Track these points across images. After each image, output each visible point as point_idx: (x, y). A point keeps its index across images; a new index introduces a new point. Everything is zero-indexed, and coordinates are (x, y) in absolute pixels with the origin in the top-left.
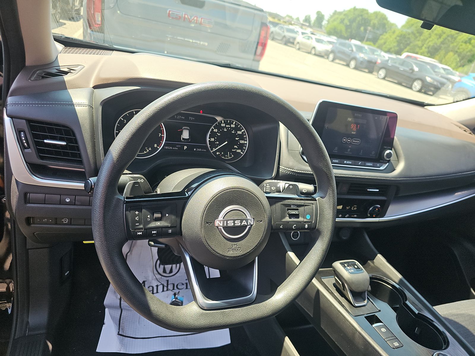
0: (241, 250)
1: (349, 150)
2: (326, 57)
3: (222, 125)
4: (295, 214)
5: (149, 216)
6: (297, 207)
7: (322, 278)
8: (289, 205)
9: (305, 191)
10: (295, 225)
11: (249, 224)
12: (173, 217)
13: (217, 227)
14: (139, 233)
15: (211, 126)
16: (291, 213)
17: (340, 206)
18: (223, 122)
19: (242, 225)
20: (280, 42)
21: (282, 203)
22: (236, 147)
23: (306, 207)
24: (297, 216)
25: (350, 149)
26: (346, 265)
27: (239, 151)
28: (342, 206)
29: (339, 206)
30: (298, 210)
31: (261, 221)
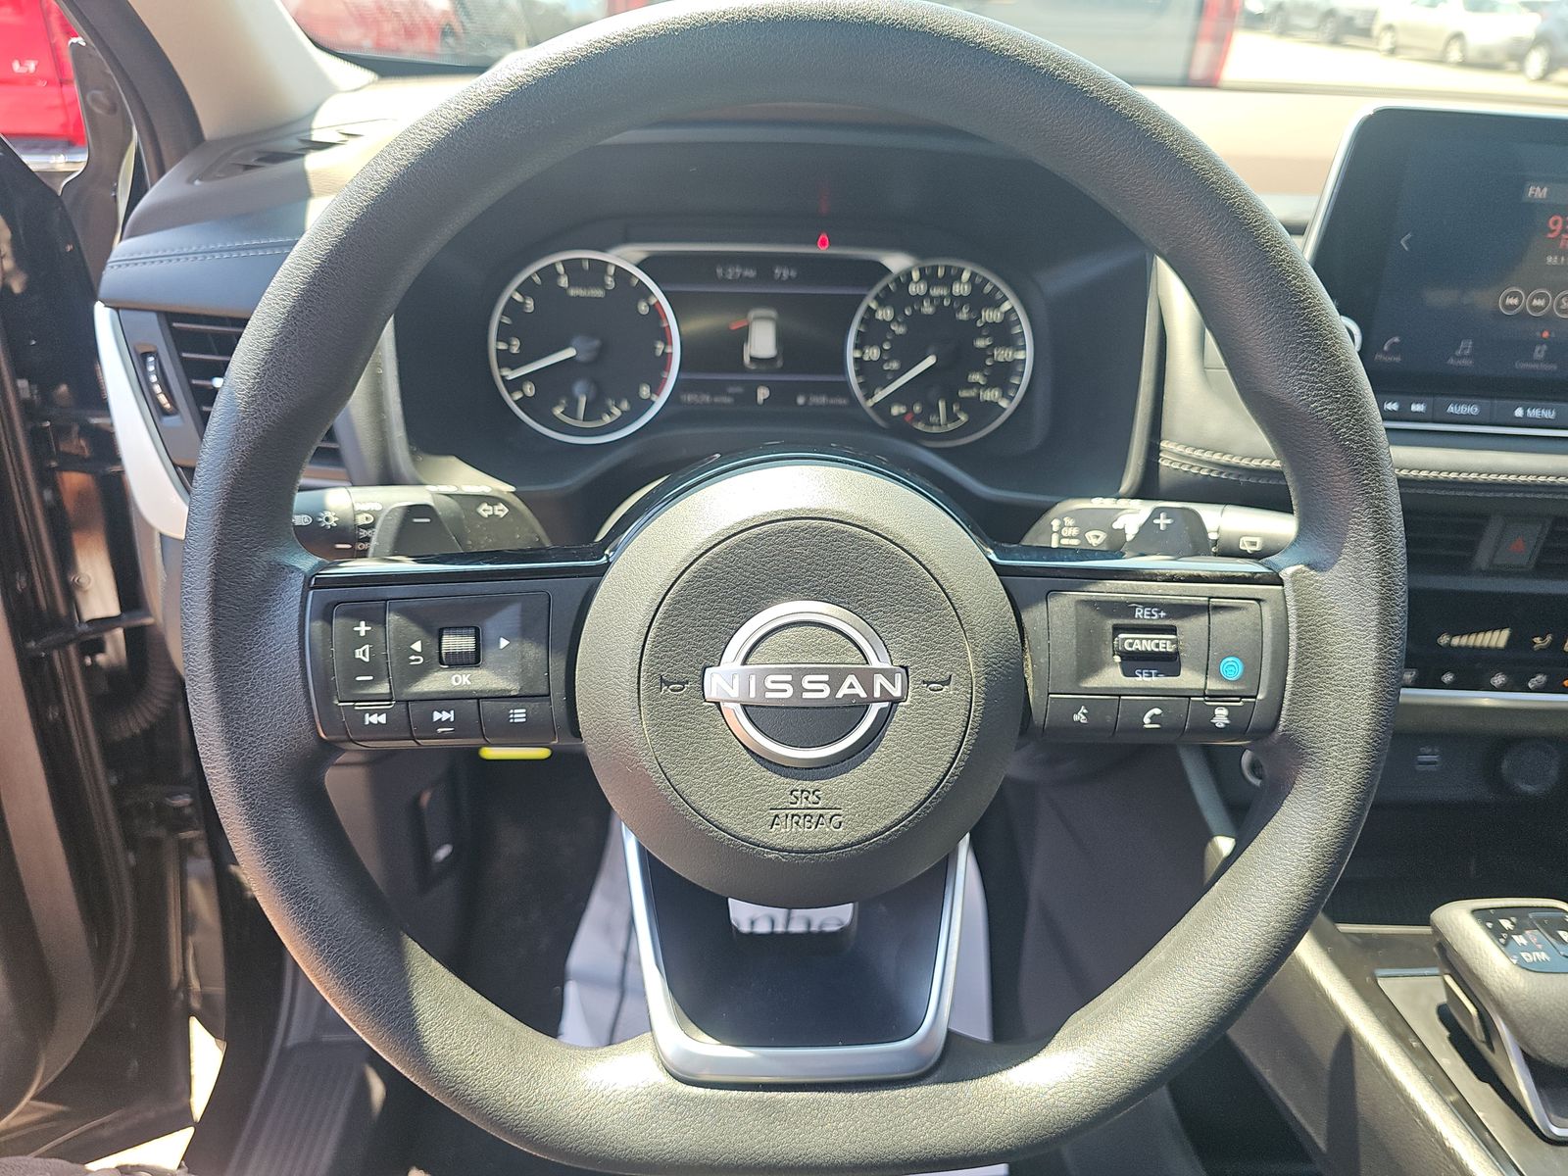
0: (841, 819)
1: (1540, 352)
2: (1513, 65)
3: (913, 289)
4: (1153, 652)
5: (417, 646)
6: (1166, 617)
7: (1379, 972)
8: (1126, 608)
9: (1254, 544)
10: (1157, 711)
11: (877, 694)
12: (533, 652)
13: (718, 704)
14: (374, 719)
15: (862, 298)
16: (1131, 645)
17: (1497, 633)
18: (916, 275)
19: (839, 695)
20: (1313, 36)
21: (1082, 595)
22: (976, 377)
23: (1216, 618)
24: (1168, 663)
25: (1545, 347)
26: (1506, 924)
27: (991, 395)
28: (1506, 633)
29: (1486, 631)
30: (1172, 630)
31: (947, 682)
